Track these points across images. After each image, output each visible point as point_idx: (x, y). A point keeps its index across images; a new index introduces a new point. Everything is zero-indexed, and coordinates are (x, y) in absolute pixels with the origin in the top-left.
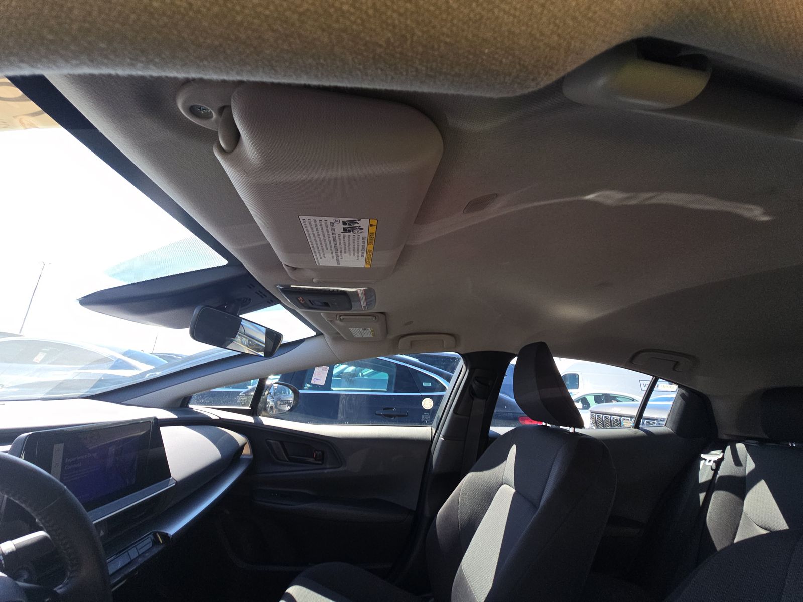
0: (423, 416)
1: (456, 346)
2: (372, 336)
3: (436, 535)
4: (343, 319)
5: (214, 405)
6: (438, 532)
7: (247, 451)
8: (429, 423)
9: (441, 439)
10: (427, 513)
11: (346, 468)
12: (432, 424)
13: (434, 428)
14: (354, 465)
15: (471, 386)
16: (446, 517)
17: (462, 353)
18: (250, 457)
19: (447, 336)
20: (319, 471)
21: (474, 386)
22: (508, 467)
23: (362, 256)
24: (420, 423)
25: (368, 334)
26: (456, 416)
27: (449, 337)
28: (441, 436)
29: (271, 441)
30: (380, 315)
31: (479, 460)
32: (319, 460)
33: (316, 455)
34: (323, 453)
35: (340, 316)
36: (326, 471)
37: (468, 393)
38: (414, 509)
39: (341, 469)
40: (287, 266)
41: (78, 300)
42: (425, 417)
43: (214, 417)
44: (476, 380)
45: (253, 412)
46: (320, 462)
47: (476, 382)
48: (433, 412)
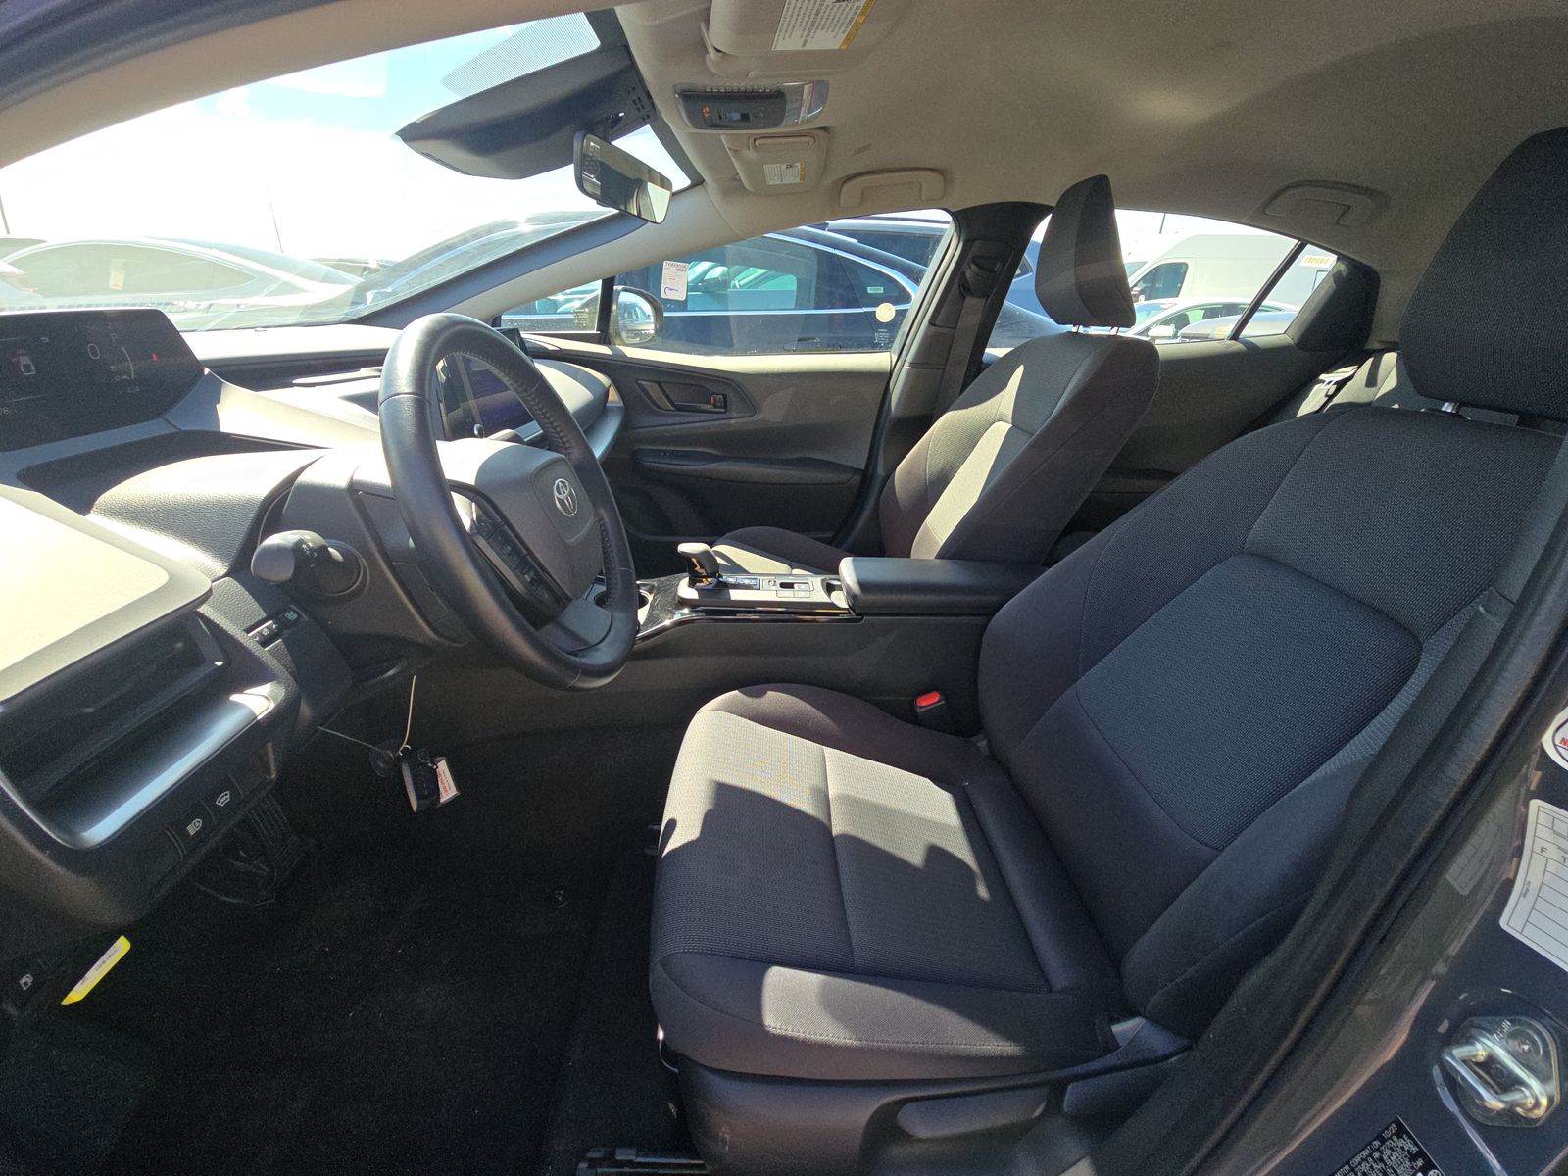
0: (876, 334)
1: (943, 197)
2: (797, 181)
3: (895, 493)
4: (760, 145)
5: (540, 329)
6: (897, 489)
7: (613, 396)
8: (887, 347)
9: (907, 367)
10: (881, 471)
11: (761, 417)
12: (890, 348)
13: (894, 353)
14: (772, 413)
15: (964, 274)
16: (909, 473)
17: (953, 210)
18: (619, 405)
19: (928, 173)
20: (724, 422)
21: (969, 274)
22: (1005, 400)
23: (844, 32)
24: (873, 346)
25: (792, 177)
26: (933, 329)
27: (934, 175)
28: (907, 363)
29: (644, 383)
30: (821, 134)
31: (965, 393)
32: (721, 407)
33: (715, 400)
34: (724, 396)
35: (755, 140)
36: (733, 422)
37: (959, 287)
38: (863, 468)
39: (755, 417)
40: (719, 51)
41: (397, 134)
42: (881, 336)
43: (550, 348)
44: (974, 262)
45: (603, 338)
46: (723, 410)
47: (973, 266)
48: (893, 326)
